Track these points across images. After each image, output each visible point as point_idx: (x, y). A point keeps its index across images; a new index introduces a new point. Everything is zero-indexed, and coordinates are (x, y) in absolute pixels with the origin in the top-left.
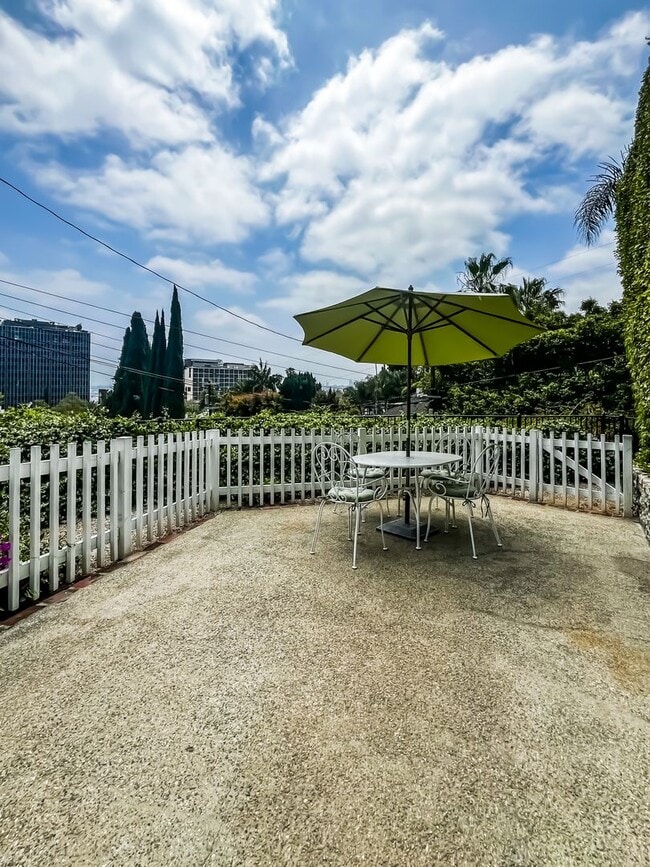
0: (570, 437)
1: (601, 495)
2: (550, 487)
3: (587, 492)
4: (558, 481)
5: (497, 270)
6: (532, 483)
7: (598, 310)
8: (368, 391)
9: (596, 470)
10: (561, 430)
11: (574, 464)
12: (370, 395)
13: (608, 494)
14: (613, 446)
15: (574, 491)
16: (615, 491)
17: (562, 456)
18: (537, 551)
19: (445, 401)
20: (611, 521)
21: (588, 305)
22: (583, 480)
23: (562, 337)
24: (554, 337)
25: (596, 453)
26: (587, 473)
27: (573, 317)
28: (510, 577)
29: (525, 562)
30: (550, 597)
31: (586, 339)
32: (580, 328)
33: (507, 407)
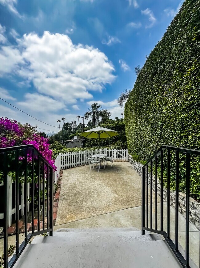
0: (118, 149)
1: (124, 159)
2: (117, 158)
3: (122, 158)
4: (118, 157)
5: (98, 107)
6: (114, 158)
7: (119, 120)
8: (58, 137)
9: (124, 155)
10: (117, 148)
11: (120, 154)
12: (59, 138)
13: (125, 158)
14: (126, 151)
15: (120, 158)
16: (126, 158)
17: (119, 153)
18: (119, 167)
19: (86, 141)
20: (126, 162)
21: (117, 118)
22: (122, 157)
23: (112, 126)
24: (111, 126)
25: (122, 152)
26: (122, 155)
27: (114, 121)
28: (118, 170)
29: (118, 169)
30: (123, 171)
31: (117, 126)
32: (116, 124)
33: (101, 142)
